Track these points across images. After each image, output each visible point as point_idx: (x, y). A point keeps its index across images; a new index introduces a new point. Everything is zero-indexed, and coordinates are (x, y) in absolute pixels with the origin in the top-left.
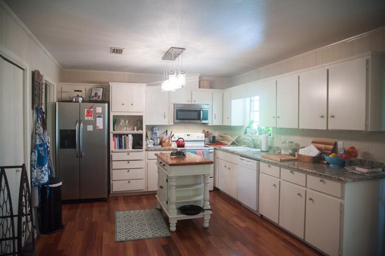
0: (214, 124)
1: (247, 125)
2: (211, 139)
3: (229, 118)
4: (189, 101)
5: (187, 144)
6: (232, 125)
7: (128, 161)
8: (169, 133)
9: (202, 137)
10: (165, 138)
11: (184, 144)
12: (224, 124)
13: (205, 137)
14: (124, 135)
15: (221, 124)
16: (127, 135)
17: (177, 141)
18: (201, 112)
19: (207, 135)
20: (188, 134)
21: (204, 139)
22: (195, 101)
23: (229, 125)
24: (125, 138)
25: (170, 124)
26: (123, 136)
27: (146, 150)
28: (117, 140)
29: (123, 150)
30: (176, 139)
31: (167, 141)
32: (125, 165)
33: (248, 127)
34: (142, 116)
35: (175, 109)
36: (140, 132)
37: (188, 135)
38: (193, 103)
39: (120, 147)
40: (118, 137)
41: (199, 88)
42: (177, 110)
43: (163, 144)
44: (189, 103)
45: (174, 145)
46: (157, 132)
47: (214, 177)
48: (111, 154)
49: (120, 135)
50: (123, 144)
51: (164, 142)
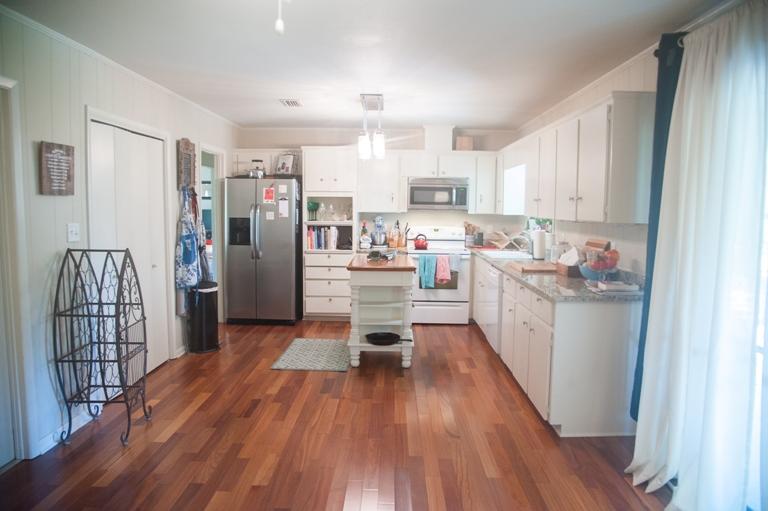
0: (480, 212)
2: (477, 237)
3: (501, 202)
4: (433, 173)
5: (432, 247)
7: (329, 267)
8: (402, 226)
9: (461, 235)
10: (394, 232)
11: (427, 244)
12: (498, 212)
13: (467, 234)
14: (324, 227)
15: (491, 212)
16: (329, 227)
17: (416, 240)
18: (454, 191)
19: (469, 230)
20: (436, 227)
21: (463, 237)
22: (444, 173)
23: (502, 213)
24: (325, 232)
25: (402, 211)
26: (322, 229)
27: (357, 252)
28: (314, 234)
29: (323, 250)
30: (415, 236)
31: (396, 238)
32: (323, 273)
34: (351, 199)
35: (410, 186)
36: (346, 223)
37: (435, 230)
38: (441, 176)
39: (319, 246)
40: (316, 230)
41: (454, 148)
42: (412, 188)
43: (391, 243)
44: (435, 176)
45: (411, 246)
46: (380, 223)
47: (471, 301)
48: (304, 255)
49: (319, 228)
50: (323, 242)
51: (392, 240)
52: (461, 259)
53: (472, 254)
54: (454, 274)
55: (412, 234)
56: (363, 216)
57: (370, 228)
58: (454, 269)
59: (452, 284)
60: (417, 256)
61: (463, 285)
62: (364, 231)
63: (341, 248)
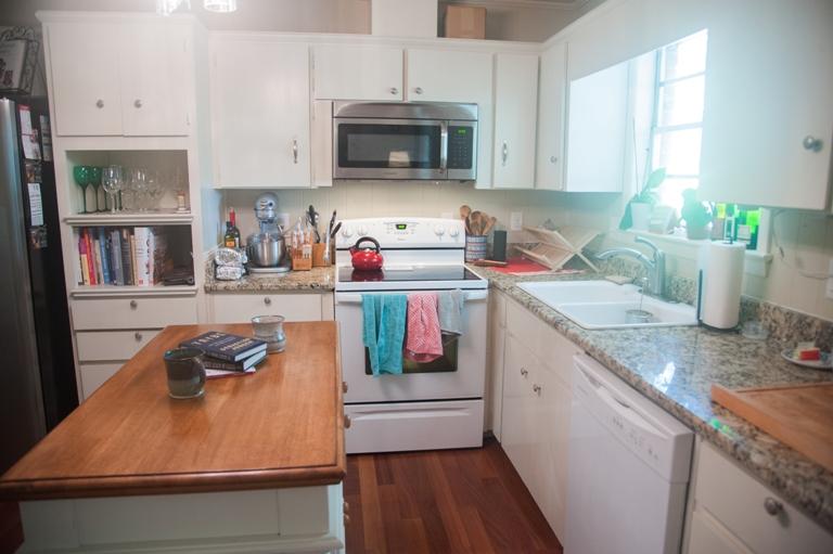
0: (500, 184)
1: (634, 189)
2: (491, 241)
3: (561, 161)
4: (394, 92)
5: (390, 263)
6: (569, 189)
7: (138, 333)
8: (323, 220)
9: (456, 236)
10: (304, 233)
11: (380, 260)
12: (543, 185)
13: (469, 233)
14: (120, 228)
15: (527, 184)
16: (131, 229)
17: (355, 249)
18: (445, 135)
19: (474, 224)
20: (401, 220)
21: (461, 241)
22: (418, 91)
23: (559, 188)
24: (123, 241)
25: (318, 184)
26: (115, 236)
27: (209, 291)
28: (98, 247)
29: (121, 289)
30: (352, 242)
31: (308, 248)
32: (123, 347)
33: (637, 199)
34: (184, 153)
35: (336, 122)
36: (176, 217)
37: (397, 226)
38: (412, 98)
39: (112, 278)
40: (102, 237)
41: (442, 33)
42: (342, 128)
43: (295, 261)
44: (398, 98)
45: (344, 262)
46: (270, 214)
47: (489, 396)
48: (72, 303)
49: (108, 230)
50: (118, 265)
51: (300, 253)
52: (467, 302)
53: (492, 287)
54: (451, 341)
55: (346, 236)
56: (232, 200)
57: (248, 225)
58: (450, 327)
59: (445, 363)
60: (357, 297)
61: (471, 363)
62: (232, 231)
63: (167, 283)
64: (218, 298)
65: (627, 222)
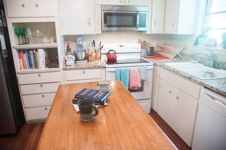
0: (153, 32)
1: (199, 33)
3: (174, 24)
4: (121, 2)
5: (119, 58)
6: (179, 33)
7: (41, 84)
8: (97, 44)
9: (138, 49)
10: (92, 49)
11: (116, 57)
12: (166, 32)
13: (142, 48)
14: (33, 50)
16: (37, 50)
17: (108, 54)
18: (138, 16)
19: (144, 45)
20: (121, 44)
21: (140, 50)
22: (129, 2)
23: (175, 33)
24: (34, 54)
25: (97, 33)
26: (31, 52)
27: (64, 69)
28: (25, 56)
29: (34, 70)
30: (107, 51)
31: (94, 54)
32: (37, 89)
33: (200, 36)
35: (103, 12)
36: (52, 45)
37: (120, 46)
38: (127, 4)
39: (31, 66)
40: (26, 53)
42: (105, 14)
43: (90, 58)
44: (122, 4)
46: (81, 43)
47: (152, 98)
48: (18, 75)
49: (28, 50)
50: (33, 62)
51: (91, 56)
52: (148, 70)
53: (155, 65)
54: (142, 82)
55: (105, 50)
56: (67, 38)
57: (73, 47)
58: (143, 78)
59: (141, 89)
60: (114, 70)
61: (147, 89)
62: (69, 49)
63: (50, 67)
64: (68, 72)
65: (196, 43)
